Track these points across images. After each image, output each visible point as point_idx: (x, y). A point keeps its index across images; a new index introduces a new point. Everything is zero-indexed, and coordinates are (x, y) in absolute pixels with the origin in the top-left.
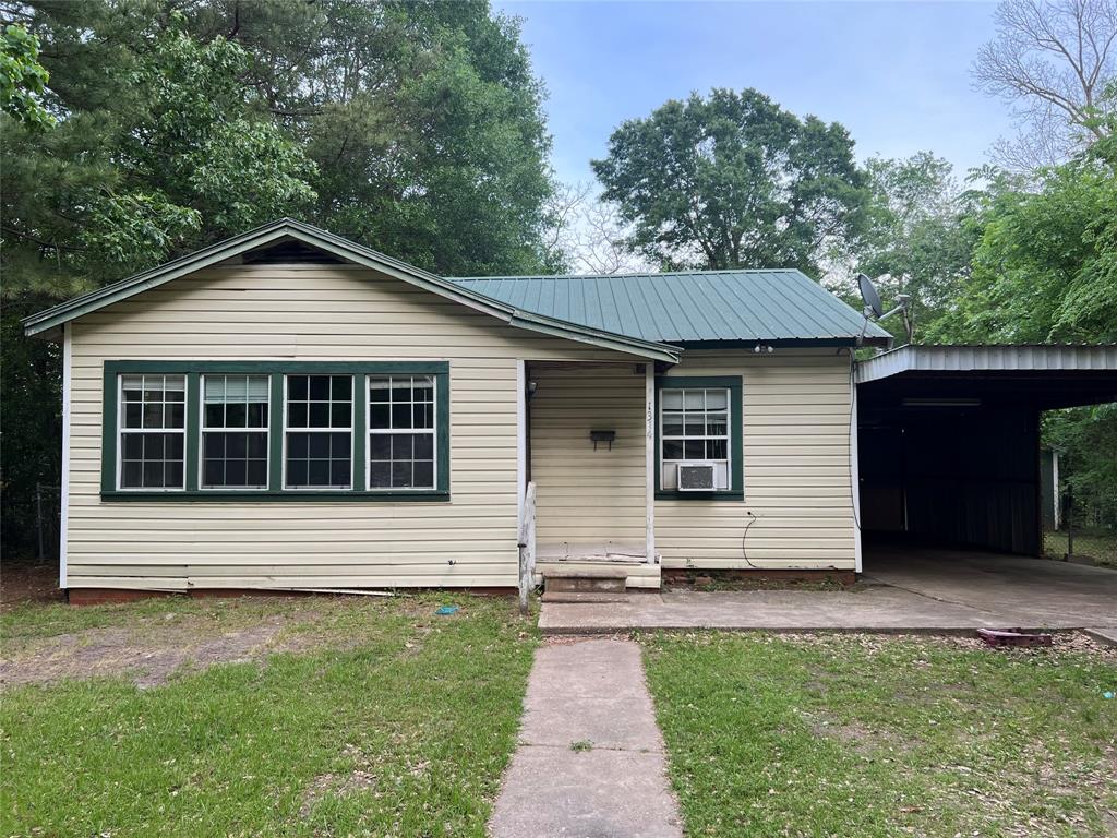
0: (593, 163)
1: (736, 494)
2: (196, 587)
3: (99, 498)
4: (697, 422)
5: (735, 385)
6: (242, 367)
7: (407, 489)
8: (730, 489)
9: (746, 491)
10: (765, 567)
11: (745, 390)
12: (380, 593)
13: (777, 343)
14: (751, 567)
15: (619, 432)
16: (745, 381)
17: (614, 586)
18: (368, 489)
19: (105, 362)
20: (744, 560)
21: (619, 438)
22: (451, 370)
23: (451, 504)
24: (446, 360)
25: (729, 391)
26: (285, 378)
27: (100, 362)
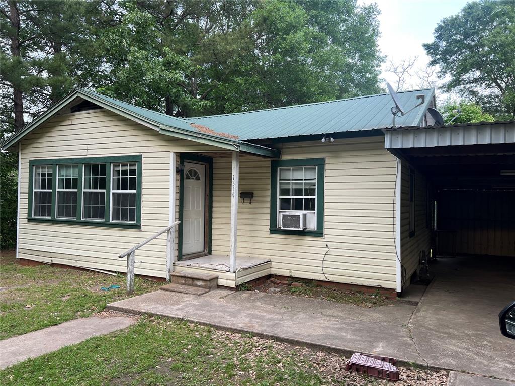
0: (424, 45)
1: (319, 233)
2: (54, 262)
3: (27, 220)
4: (298, 187)
5: (320, 164)
6: (69, 161)
7: (125, 222)
8: (316, 229)
9: (326, 231)
10: (335, 281)
11: (327, 167)
12: (113, 274)
13: (336, 135)
14: (326, 280)
15: (256, 193)
16: (327, 161)
17: (203, 284)
18: (111, 221)
19: (30, 160)
20: (323, 275)
21: (256, 197)
22: (143, 160)
23: (141, 231)
24: (141, 154)
25: (317, 167)
26: (84, 166)
27: (28, 161)
